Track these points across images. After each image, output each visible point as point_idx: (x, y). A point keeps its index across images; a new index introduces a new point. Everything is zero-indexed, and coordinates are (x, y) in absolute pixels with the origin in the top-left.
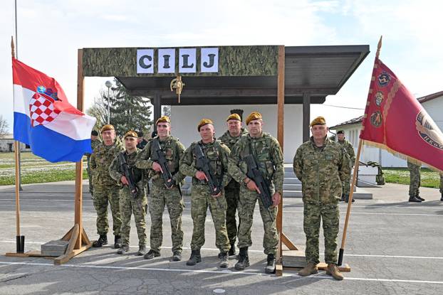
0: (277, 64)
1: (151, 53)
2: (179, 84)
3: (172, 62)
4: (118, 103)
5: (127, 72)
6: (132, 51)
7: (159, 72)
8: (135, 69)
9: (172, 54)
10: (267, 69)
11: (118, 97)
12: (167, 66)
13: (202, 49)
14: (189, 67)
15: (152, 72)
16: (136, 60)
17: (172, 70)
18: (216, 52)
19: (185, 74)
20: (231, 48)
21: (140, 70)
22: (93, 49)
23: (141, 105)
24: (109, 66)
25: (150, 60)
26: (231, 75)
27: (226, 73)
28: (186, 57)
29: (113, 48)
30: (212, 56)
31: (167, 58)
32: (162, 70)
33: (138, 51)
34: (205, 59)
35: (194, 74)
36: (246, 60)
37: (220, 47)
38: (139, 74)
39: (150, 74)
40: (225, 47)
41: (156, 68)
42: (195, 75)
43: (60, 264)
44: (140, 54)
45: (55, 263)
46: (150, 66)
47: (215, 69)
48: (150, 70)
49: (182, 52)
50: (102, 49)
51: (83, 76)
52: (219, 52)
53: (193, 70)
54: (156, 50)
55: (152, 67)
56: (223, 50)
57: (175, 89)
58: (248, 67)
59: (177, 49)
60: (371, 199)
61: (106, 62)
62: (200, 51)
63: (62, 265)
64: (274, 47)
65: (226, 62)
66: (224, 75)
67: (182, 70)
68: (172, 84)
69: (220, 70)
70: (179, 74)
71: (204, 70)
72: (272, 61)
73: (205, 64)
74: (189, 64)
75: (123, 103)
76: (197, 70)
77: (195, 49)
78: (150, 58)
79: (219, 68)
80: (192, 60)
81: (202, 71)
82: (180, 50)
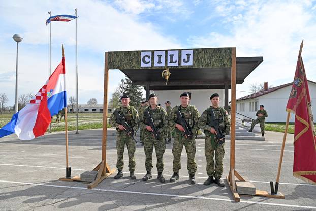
0: (231, 59)
1: (150, 54)
2: (168, 73)
3: (163, 59)
4: (127, 90)
5: (135, 66)
6: (138, 53)
7: (155, 66)
8: (140, 64)
9: (163, 54)
10: (224, 62)
11: (127, 87)
12: (160, 62)
13: (182, 51)
14: (174, 62)
15: (151, 66)
16: (140, 58)
17: (163, 64)
18: (191, 52)
19: (171, 67)
20: (201, 50)
21: (143, 65)
22: (114, 52)
23: (138, 91)
24: (124, 62)
25: (149, 58)
26: (201, 67)
27: (198, 66)
28: (172, 56)
29: (127, 52)
30: (188, 55)
31: (160, 57)
32: (156, 65)
33: (142, 53)
34: (184, 57)
35: (177, 66)
36: (211, 57)
37: (194, 49)
38: (142, 67)
39: (149, 67)
40: (197, 49)
41: (153, 63)
42: (178, 68)
43: (91, 188)
44: (143, 55)
45: (88, 188)
46: (149, 62)
47: (190, 63)
48: (149, 65)
49: (169, 53)
50: (120, 52)
51: (108, 69)
52: (193, 52)
53: (177, 64)
54: (153, 52)
55: (151, 63)
56: (196, 51)
57: (164, 76)
58: (212, 62)
59: (166, 51)
60: (264, 140)
61: (121, 60)
62: (181, 52)
63: (93, 189)
64: (229, 49)
65: (198, 59)
66: (196, 67)
67: (169, 64)
68: (163, 73)
69: (193, 64)
70: (168, 67)
71: (183, 64)
72: (228, 58)
73: (184, 60)
74: (174, 61)
75: (130, 90)
76: (179, 64)
77: (178, 51)
78: (149, 57)
79: (193, 63)
80: (176, 58)
81: (182, 65)
82: (168, 52)
